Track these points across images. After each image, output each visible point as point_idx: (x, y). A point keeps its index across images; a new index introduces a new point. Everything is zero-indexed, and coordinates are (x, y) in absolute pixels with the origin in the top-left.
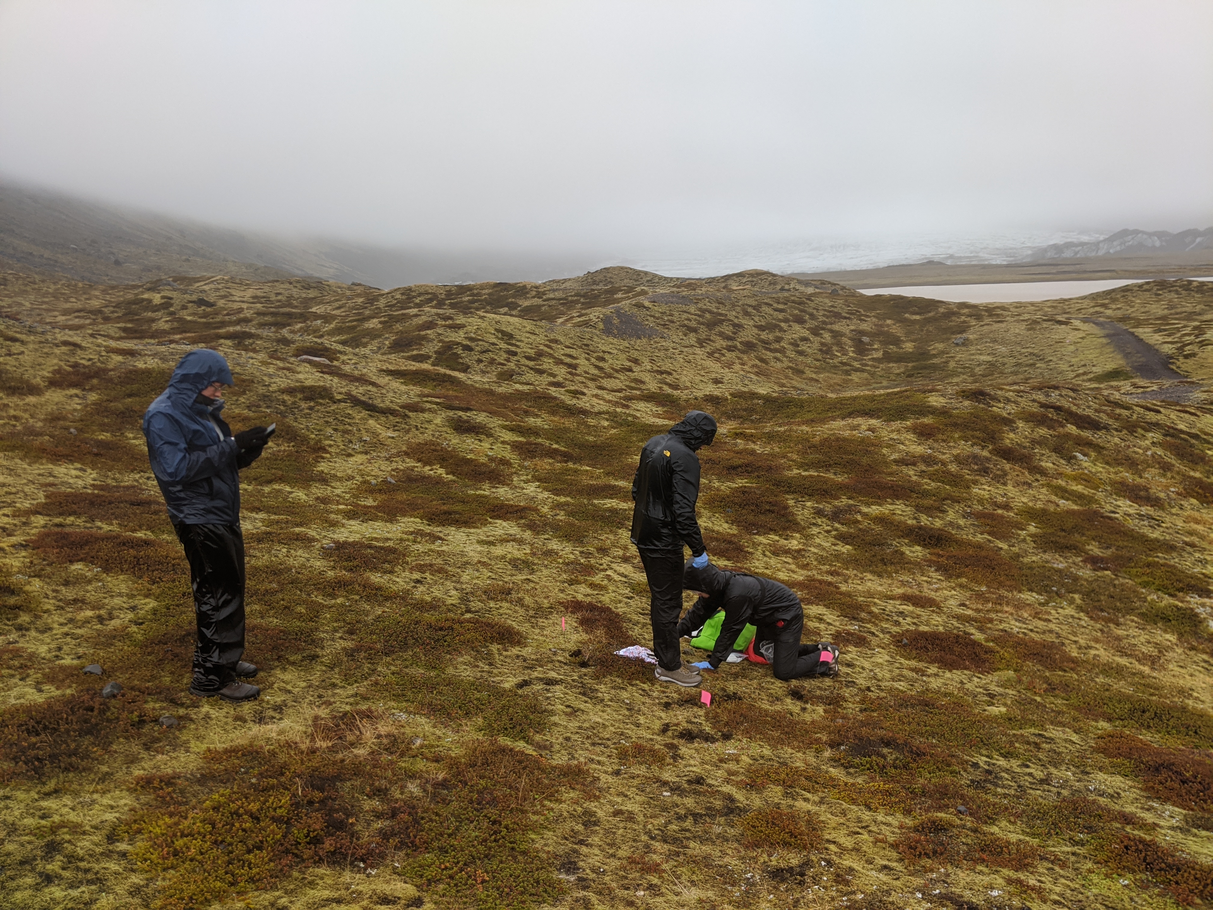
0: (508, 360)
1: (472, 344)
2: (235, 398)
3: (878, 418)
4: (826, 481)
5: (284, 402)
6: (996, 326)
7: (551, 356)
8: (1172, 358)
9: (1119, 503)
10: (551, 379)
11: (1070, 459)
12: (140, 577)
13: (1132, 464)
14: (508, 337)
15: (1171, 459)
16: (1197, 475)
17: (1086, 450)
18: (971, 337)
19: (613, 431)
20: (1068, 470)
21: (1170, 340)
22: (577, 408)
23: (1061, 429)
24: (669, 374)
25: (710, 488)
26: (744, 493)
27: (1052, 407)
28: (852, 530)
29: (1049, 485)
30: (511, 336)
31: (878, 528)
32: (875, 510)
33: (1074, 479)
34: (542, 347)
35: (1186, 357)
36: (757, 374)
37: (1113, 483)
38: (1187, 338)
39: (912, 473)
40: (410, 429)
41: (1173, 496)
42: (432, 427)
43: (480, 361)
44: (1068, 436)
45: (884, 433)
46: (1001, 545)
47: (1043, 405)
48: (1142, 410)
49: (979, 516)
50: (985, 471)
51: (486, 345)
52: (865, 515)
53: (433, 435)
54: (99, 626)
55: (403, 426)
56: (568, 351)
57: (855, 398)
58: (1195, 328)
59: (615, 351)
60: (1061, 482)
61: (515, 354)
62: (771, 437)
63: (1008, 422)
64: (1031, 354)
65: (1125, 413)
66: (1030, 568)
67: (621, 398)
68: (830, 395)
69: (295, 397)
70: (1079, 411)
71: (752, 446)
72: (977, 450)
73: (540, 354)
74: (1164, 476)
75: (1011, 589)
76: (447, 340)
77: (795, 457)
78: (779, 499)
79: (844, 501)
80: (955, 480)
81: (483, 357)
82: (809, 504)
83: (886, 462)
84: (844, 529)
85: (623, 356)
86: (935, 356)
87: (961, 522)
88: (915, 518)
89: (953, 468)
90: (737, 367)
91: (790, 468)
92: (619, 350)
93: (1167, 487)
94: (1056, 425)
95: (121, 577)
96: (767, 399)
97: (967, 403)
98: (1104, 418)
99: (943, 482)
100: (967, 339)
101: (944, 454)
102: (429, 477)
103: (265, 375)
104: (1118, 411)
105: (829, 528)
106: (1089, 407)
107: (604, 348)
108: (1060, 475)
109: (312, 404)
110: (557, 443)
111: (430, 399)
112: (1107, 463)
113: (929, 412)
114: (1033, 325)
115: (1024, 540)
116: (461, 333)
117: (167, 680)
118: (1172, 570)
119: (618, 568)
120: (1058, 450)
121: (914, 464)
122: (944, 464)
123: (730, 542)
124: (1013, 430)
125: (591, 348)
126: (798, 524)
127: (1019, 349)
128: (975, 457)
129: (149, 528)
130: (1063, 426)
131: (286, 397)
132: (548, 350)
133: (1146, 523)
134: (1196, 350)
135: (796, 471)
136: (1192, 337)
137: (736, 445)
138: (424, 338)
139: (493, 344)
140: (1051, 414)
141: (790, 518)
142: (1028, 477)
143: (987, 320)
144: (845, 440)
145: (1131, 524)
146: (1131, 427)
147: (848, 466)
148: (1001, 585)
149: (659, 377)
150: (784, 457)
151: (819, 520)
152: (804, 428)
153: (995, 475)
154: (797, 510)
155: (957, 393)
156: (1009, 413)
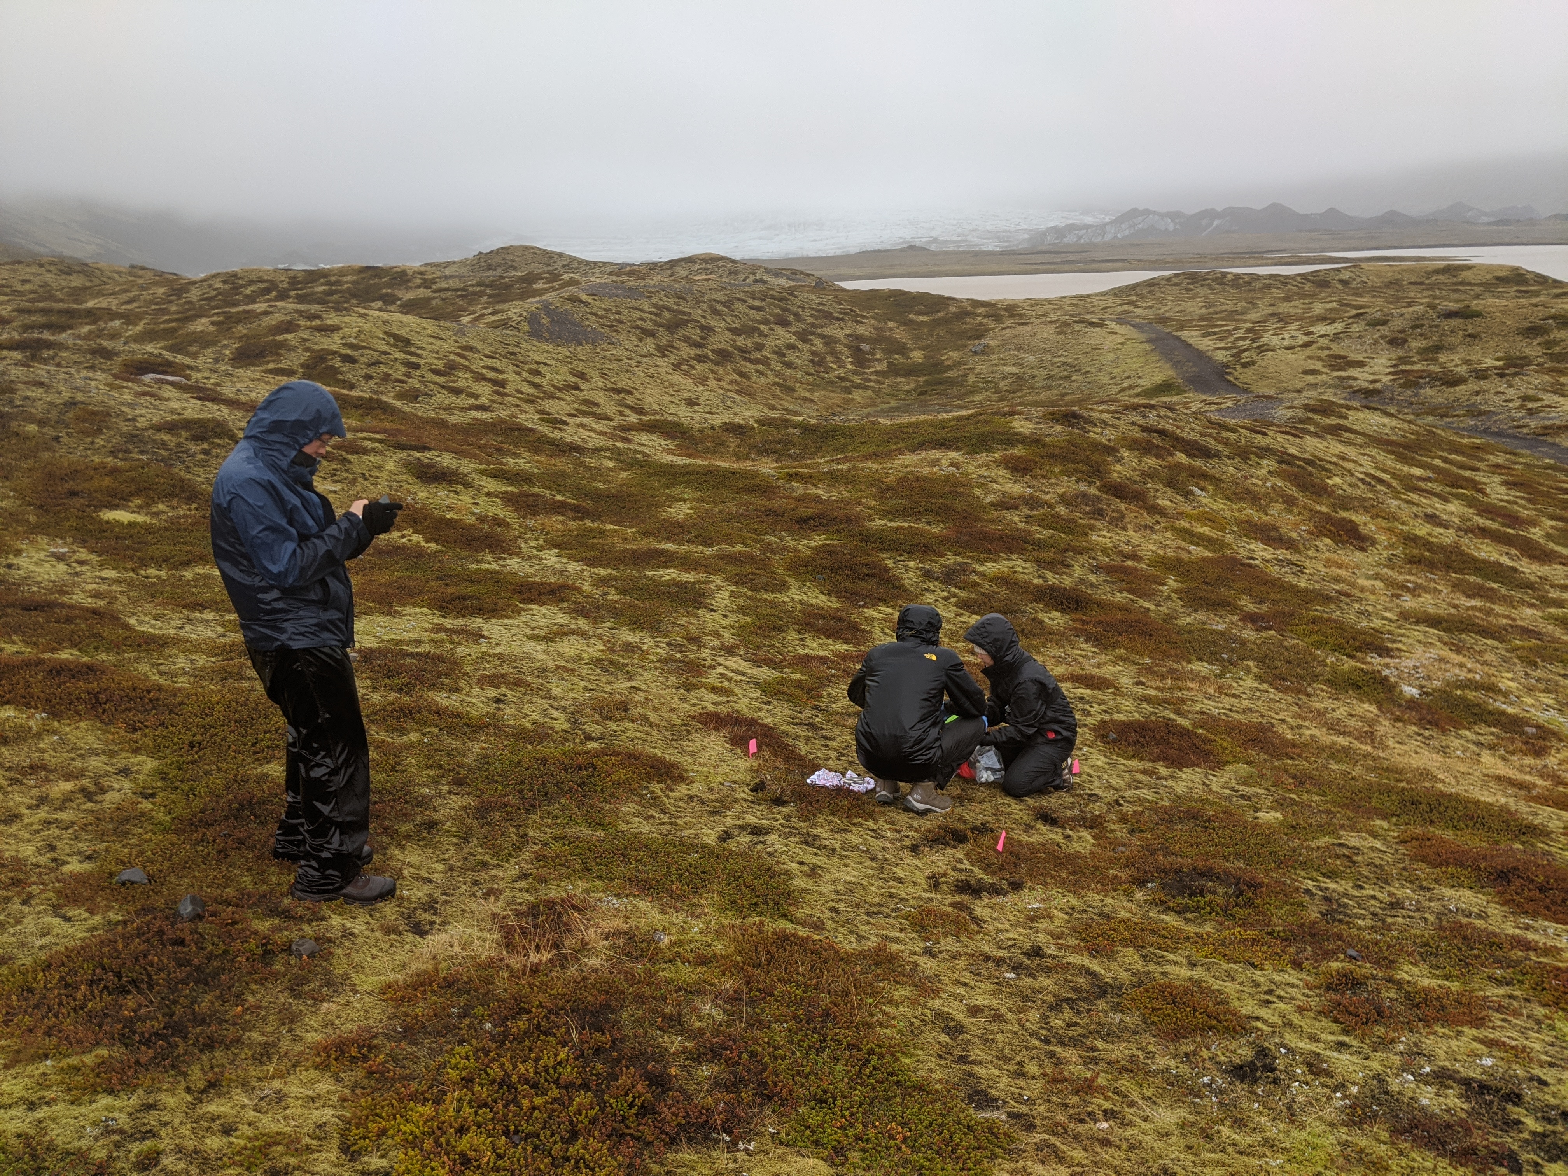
0: (408, 375)
1: (355, 354)
2: (89, 440)
3: (958, 449)
4: (922, 533)
5: (164, 444)
6: (1021, 329)
7: (467, 369)
8: (1228, 367)
9: (1252, 547)
10: (472, 401)
11: (1187, 494)
12: (110, 722)
13: (1253, 498)
14: (403, 343)
15: (1293, 492)
16: (1324, 509)
17: (1202, 483)
18: (992, 343)
19: (624, 475)
20: (1188, 509)
21: (1222, 345)
22: (567, 444)
23: (1170, 459)
24: (629, 393)
25: (785, 548)
26: (830, 553)
27: (1155, 431)
28: (973, 596)
29: (1173, 529)
30: (407, 342)
31: (1003, 592)
32: (990, 568)
33: (1198, 519)
34: (452, 357)
35: (1244, 365)
36: (739, 392)
37: (1239, 523)
38: (1242, 343)
39: (1016, 519)
40: (355, 479)
41: (1305, 535)
42: (384, 475)
43: (368, 377)
44: (1179, 466)
45: (971, 469)
46: (1147, 605)
47: (1145, 429)
48: (1248, 433)
49: (1108, 569)
50: (1099, 514)
51: (375, 354)
52: (982, 575)
53: (390, 487)
54: (89, 805)
55: (345, 475)
56: (490, 362)
57: (916, 425)
58: (1249, 330)
59: (552, 362)
60: (1184, 524)
61: (417, 366)
62: (834, 478)
63: (1110, 450)
64: (1064, 363)
65: (1233, 436)
66: (1189, 632)
67: (614, 428)
68: (883, 421)
69: (179, 435)
70: (1184, 435)
71: (813, 490)
72: (1083, 487)
73: (451, 367)
74: (1291, 512)
75: (1178, 659)
76: (316, 347)
77: (873, 503)
78: (875, 559)
79: (951, 559)
80: (1069, 526)
81: (373, 371)
82: (912, 564)
83: (982, 507)
84: (964, 594)
85: (564, 369)
86: (950, 368)
87: (1093, 578)
88: (1040, 577)
89: (1061, 510)
90: (713, 383)
91: (870, 518)
92: (557, 360)
93: (1297, 525)
94: (1164, 453)
95: (82, 724)
96: (805, 428)
97: (1059, 428)
98: (1212, 444)
99: (1056, 529)
100: (987, 346)
101: (1047, 493)
102: (404, 547)
103: (123, 404)
104: (1225, 434)
105: (945, 594)
106: (1193, 430)
107: (537, 358)
108: (1181, 515)
109: (206, 446)
110: (559, 493)
111: (365, 434)
112: (1228, 499)
113: (1017, 440)
114: (1062, 327)
115: (1169, 598)
116: (336, 337)
117: (247, 880)
118: (1341, 627)
119: (727, 663)
120: (1171, 484)
121: (1016, 508)
122: (1050, 506)
123: (840, 619)
124: (1119, 460)
125: (520, 357)
126: (906, 591)
127: (1049, 357)
128: (1084, 495)
129: (74, 645)
130: (1171, 455)
131: (166, 437)
132: (462, 361)
133: (1287, 569)
134: (1255, 357)
135: (879, 522)
136: (1248, 342)
137: (792, 489)
138: (283, 345)
139: (385, 353)
140: (1156, 440)
141: (897, 583)
142: (1149, 520)
143: (1008, 322)
144: (926, 479)
145: (1274, 571)
146: (1244, 454)
147: (940, 513)
148: (1166, 655)
149: (616, 396)
150: (859, 504)
151: (931, 585)
152: (870, 464)
153: (1112, 518)
154: (900, 572)
155: (1044, 416)
156: (1108, 440)
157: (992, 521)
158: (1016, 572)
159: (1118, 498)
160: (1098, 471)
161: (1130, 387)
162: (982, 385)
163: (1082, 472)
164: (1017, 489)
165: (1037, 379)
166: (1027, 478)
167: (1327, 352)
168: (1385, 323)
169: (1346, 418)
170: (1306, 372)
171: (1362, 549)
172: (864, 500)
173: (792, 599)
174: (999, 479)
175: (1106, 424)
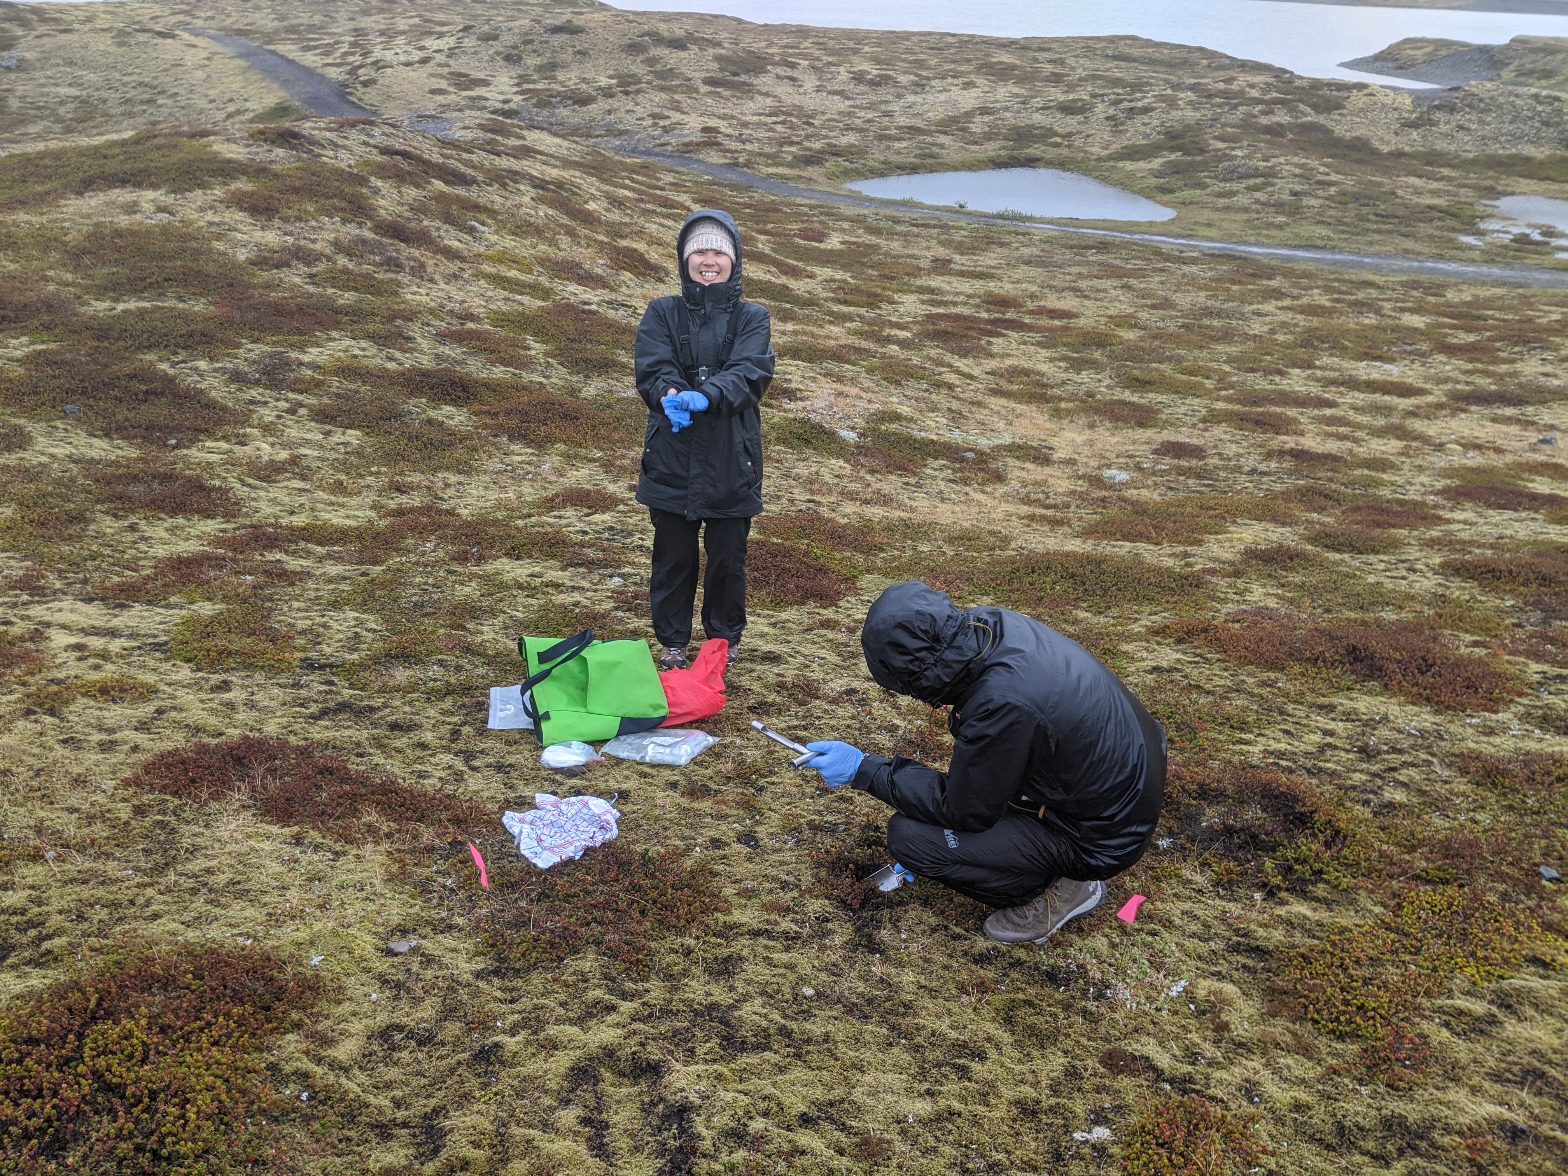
4: (182, 315)
6: (63, 38)
8: (347, 86)
11: (472, 231)
13: (537, 231)
15: (567, 220)
16: (603, 238)
17: (479, 217)
18: (28, 55)
20: (483, 249)
21: (330, 61)
23: (430, 187)
26: (57, 365)
27: (395, 153)
28: (326, 400)
29: (483, 276)
31: (363, 388)
33: (501, 261)
35: (365, 84)
37: (541, 262)
45: (191, 214)
47: (382, 151)
50: (394, 264)
52: (315, 367)
60: (490, 268)
63: (358, 179)
64: (141, 84)
72: (354, 230)
74: (578, 244)
79: (254, 348)
80: (369, 284)
82: (202, 364)
83: (240, 267)
84: (310, 400)
87: (448, 351)
88: (389, 358)
89: (346, 263)
94: (420, 181)
99: (357, 290)
100: (22, 60)
101: (315, 241)
105: (284, 404)
108: (480, 257)
112: (514, 234)
114: (122, 37)
115: (549, 365)
120: (449, 219)
121: (287, 265)
122: (328, 258)
123: (160, 477)
128: (361, 242)
133: (622, 312)
134: (374, 75)
142: (452, 267)
144: (133, 233)
145: (614, 315)
146: (498, 179)
147: (188, 281)
155: (252, 136)
156: (350, 166)
157: (268, 286)
158: (356, 356)
159: (402, 241)
160: (360, 207)
161: (238, 112)
162: (32, 112)
163: (342, 210)
164: (271, 238)
165: (109, 104)
166: (277, 222)
167: (446, 70)
168: (496, 38)
169: (525, 138)
170: (434, 92)
172: (50, 273)
173: (52, 456)
174: (240, 227)
175: (336, 145)
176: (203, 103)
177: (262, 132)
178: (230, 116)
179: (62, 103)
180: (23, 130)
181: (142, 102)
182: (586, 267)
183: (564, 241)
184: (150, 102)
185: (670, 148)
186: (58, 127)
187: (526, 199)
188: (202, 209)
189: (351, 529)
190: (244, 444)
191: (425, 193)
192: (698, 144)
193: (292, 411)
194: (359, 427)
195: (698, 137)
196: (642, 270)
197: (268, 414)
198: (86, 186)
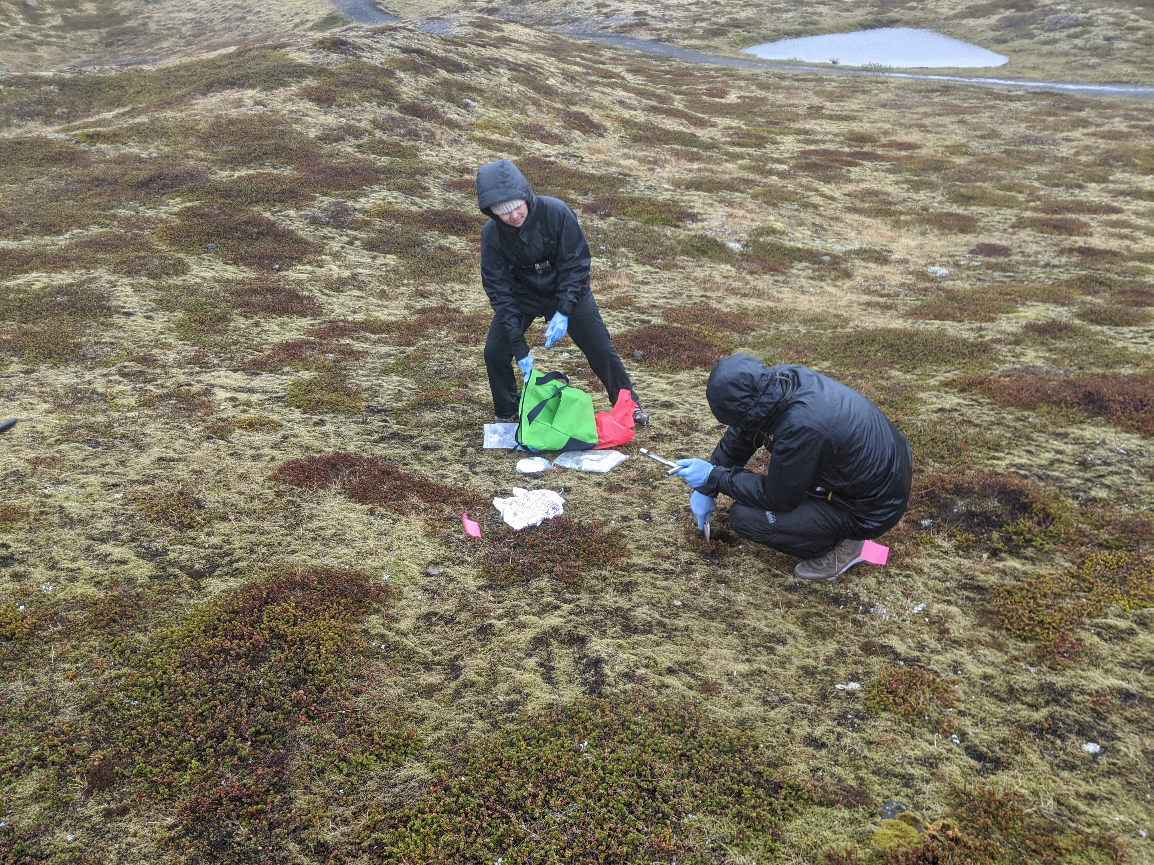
4: (276, 178)
9: (537, 146)
13: (512, 103)
15: (533, 94)
16: (560, 106)
17: (471, 95)
20: (474, 119)
23: (436, 75)
25: (148, 220)
26: (198, 216)
27: (413, 51)
29: (475, 139)
31: (396, 225)
33: (486, 128)
37: (515, 127)
44: (447, 82)
45: (277, 106)
47: (402, 50)
49: (456, 186)
50: (414, 134)
52: (364, 211)
60: (479, 134)
62: (140, 133)
63: (387, 73)
65: (467, 51)
68: (145, 68)
70: (433, 52)
72: (386, 111)
74: (541, 111)
77: (202, 154)
78: (251, 214)
79: (324, 200)
80: (397, 150)
82: (291, 213)
83: (312, 142)
84: (362, 235)
87: (452, 196)
88: (412, 204)
89: (382, 135)
91: (211, 171)
93: (553, 123)
94: (430, 71)
98: (457, 58)
101: (360, 121)
105: (346, 238)
112: (496, 106)
113: (304, 72)
118: (648, 203)
121: (343, 139)
122: (370, 133)
124: (400, 82)
126: (309, 242)
128: (392, 119)
130: (436, 72)
133: (573, 161)
135: (223, 174)
137: (102, 151)
140: (419, 60)
141: (293, 237)
142: (453, 134)
144: (240, 121)
145: (568, 164)
146: (485, 65)
147: (279, 154)
150: (187, 157)
151: (325, 231)
152: (170, 114)
153: (426, 136)
154: (285, 224)
155: (315, 45)
156: (381, 63)
157: (331, 155)
158: (390, 203)
159: (419, 117)
160: (390, 93)
161: (302, 23)
162: (165, 32)
163: (378, 96)
164: (331, 120)
165: (215, 23)
166: (334, 108)
169: (503, 31)
171: (601, 135)
172: (190, 152)
173: (203, 278)
174: (310, 113)
175: (372, 48)
176: (277, 18)
177: (321, 42)
178: (296, 26)
179: (184, 24)
180: (159, 46)
181: (237, 20)
182: (547, 128)
183: (531, 109)
184: (243, 19)
185: (610, 30)
186: (182, 42)
187: (504, 80)
188: (284, 102)
189: (393, 323)
190: (322, 267)
191: (433, 80)
192: (631, 26)
193: (351, 243)
194: (394, 253)
195: (631, 20)
196: (587, 128)
197: (335, 246)
198: (208, 89)
